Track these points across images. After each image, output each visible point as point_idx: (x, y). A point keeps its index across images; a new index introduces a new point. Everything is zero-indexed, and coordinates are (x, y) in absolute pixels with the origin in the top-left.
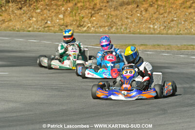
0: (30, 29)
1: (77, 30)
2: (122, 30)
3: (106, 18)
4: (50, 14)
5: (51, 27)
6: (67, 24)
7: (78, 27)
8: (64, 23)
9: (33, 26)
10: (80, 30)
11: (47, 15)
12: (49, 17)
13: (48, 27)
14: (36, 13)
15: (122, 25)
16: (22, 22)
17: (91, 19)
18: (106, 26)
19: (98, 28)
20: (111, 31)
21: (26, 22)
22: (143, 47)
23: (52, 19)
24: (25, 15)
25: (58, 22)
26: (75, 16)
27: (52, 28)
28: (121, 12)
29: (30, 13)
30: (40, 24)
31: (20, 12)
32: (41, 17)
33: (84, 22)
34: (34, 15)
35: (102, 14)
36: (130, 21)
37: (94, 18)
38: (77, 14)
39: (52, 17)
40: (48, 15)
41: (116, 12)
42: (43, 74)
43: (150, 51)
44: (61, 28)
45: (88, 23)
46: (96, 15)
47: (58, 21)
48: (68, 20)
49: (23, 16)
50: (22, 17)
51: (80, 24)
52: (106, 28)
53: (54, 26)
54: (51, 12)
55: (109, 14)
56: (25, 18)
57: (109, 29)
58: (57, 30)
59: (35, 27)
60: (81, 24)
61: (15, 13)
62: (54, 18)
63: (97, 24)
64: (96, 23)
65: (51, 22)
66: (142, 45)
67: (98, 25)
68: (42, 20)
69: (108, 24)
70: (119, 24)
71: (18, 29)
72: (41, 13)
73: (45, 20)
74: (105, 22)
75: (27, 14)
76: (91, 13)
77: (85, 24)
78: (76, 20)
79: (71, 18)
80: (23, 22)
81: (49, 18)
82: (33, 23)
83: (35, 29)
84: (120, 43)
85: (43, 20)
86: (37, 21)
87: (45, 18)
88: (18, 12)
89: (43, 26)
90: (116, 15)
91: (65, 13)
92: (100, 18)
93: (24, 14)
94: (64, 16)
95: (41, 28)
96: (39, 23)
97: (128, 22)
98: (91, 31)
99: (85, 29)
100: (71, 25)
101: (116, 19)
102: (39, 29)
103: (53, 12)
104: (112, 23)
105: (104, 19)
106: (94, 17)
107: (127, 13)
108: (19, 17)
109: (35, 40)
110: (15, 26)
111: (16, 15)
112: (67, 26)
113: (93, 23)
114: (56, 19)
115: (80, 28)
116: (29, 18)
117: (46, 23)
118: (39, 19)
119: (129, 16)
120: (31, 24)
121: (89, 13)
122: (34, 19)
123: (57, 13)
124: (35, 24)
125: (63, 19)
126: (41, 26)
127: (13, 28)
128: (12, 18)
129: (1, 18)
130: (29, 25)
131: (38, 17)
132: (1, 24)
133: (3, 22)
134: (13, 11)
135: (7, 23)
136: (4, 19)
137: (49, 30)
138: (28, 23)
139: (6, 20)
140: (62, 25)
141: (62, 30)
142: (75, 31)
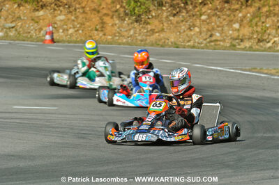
0: (189, 44)
1: (257, 47)
4: (221, 23)
5: (220, 41)
6: (243, 38)
7: (259, 41)
8: (239, 36)
9: (195, 40)
10: (262, 47)
11: (216, 24)
12: (218, 27)
13: (217, 40)
14: (200, 20)
16: (178, 33)
21: (185, 33)
23: (222, 30)
24: (184, 23)
25: (231, 35)
26: (256, 25)
27: (221, 43)
29: (191, 20)
30: (205, 37)
31: (178, 19)
32: (207, 27)
33: (269, 35)
38: (260, 24)
39: (223, 27)
40: (218, 23)
44: (234, 42)
45: (275, 37)
47: (231, 32)
48: (246, 31)
49: (181, 24)
50: (180, 27)
53: (224, 41)
54: (222, 20)
56: (183, 27)
58: (228, 45)
59: (197, 40)
60: (264, 38)
61: (170, 21)
62: (226, 28)
65: (221, 34)
68: (208, 30)
71: (172, 43)
73: (212, 31)
75: (186, 22)
77: (271, 37)
78: (257, 31)
79: (250, 29)
80: (180, 33)
81: (218, 29)
82: (194, 34)
83: (196, 44)
86: (200, 32)
88: (174, 19)
89: (208, 40)
91: (242, 21)
93: (182, 21)
94: (240, 25)
95: (205, 42)
96: (203, 35)
98: (278, 48)
99: (269, 45)
100: (250, 38)
102: (201, 43)
103: (225, 19)
108: (176, 27)
110: (168, 39)
111: (171, 23)
112: (242, 40)
114: (229, 30)
115: (261, 44)
116: (189, 29)
117: (211, 36)
118: (205, 29)
120: (192, 36)
122: (197, 29)
123: (231, 21)
124: (197, 37)
125: (238, 30)
126: (206, 39)
127: (165, 42)
128: (165, 27)
129: (149, 27)
130: (189, 37)
131: (203, 27)
132: (150, 36)
133: (151, 32)
134: (167, 17)
135: (157, 34)
136: (154, 28)
137: (215, 45)
138: (187, 35)
139: (156, 30)
140: (236, 39)
141: (234, 46)
142: (254, 47)
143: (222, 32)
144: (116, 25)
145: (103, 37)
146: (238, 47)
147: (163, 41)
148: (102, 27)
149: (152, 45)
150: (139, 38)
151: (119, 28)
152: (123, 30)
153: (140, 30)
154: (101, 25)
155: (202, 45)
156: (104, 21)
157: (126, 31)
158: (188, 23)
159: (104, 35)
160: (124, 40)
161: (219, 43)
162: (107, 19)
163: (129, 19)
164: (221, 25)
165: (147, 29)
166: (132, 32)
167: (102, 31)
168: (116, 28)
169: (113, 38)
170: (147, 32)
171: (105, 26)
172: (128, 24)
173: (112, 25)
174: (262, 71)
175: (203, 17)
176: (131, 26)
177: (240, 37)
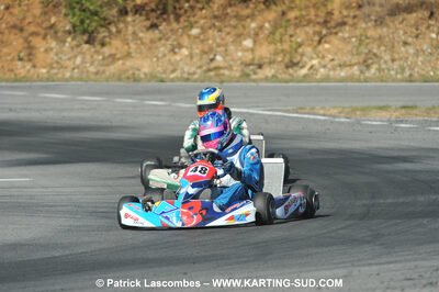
0: (172, 76)
1: (284, 76)
2: (392, 73)
3: (356, 44)
5: (225, 68)
6: (262, 62)
7: (287, 67)
8: (253, 59)
9: (183, 69)
11: (214, 41)
12: (219, 46)
13: (217, 68)
14: (189, 36)
15: (393, 60)
16: (155, 59)
17: (320, 48)
18: (355, 64)
19: (334, 69)
20: (367, 75)
21: (167, 58)
22: (403, 111)
23: (226, 50)
24: (163, 41)
25: (240, 59)
26: (281, 41)
27: (226, 72)
28: (391, 31)
29: (174, 37)
30: (199, 64)
31: (152, 36)
32: (200, 46)
33: (302, 55)
34: (185, 41)
35: (346, 35)
36: (411, 50)
37: (327, 46)
38: (286, 38)
39: (226, 45)
40: (218, 40)
41: (379, 31)
42: (111, 179)
43: (411, 122)
44: (247, 70)
45: (312, 58)
46: (332, 38)
47: (240, 54)
48: (264, 51)
49: (158, 44)
50: (157, 48)
51: (291, 61)
52: (356, 67)
53: (230, 68)
54: (223, 34)
55: (361, 35)
56: (162, 49)
57: (362, 72)
58: (238, 74)
59: (186, 69)
60: (295, 61)
61: (140, 39)
62: (232, 48)
63: (333, 60)
64: (330, 57)
65: (224, 58)
66: (404, 107)
67: (336, 62)
68: (204, 52)
69: (361, 59)
70: (387, 57)
72: (202, 37)
73: (209, 53)
74: (353, 55)
75: (167, 40)
76: (319, 33)
77: (305, 59)
78: (283, 51)
79: (272, 47)
80: (158, 59)
81: (219, 49)
82: (181, 60)
83: (185, 75)
84: (355, 105)
85: (206, 53)
86: (191, 56)
87: (211, 49)
88: (147, 36)
89: (205, 68)
90: (380, 38)
91: (257, 34)
92: (340, 46)
93: (160, 39)
94: (255, 42)
95: (199, 71)
96: (195, 60)
97: (407, 52)
98: (318, 77)
99: (304, 71)
100: (271, 62)
101: (379, 47)
102: (194, 73)
103: (228, 33)
104: (370, 56)
105: (349, 48)
106: (326, 42)
107: (405, 33)
108: (150, 49)
109: (162, 100)
110: (139, 70)
111: (142, 43)
112: (260, 66)
113: (323, 57)
114: (237, 50)
115: (291, 71)
116: (173, 51)
117: (212, 60)
118: (197, 51)
119: (410, 40)
120: (177, 62)
121: (315, 33)
122: (185, 52)
123: (239, 36)
124: (187, 64)
125: (252, 50)
126: (200, 67)
127: (134, 74)
128: (132, 50)
129: (107, 51)
130: (172, 64)
131: (194, 47)
132: (108, 65)
133: (110, 60)
134: (134, 33)
135: (120, 62)
136: (113, 51)
137: (217, 75)
138: (169, 60)
139: (118, 56)
140: (250, 65)
141: (248, 75)
142: (280, 76)
143: (226, 54)
144: (52, 49)
145: (32, 71)
146: (254, 77)
147: (131, 72)
148: (30, 54)
149: (119, 79)
150: (92, 69)
151: (57, 54)
152: (64, 57)
153: (92, 57)
154: (28, 51)
155: (196, 76)
156: (32, 44)
157: (69, 59)
158: (169, 42)
159: (34, 66)
160: (68, 75)
161: (222, 71)
162: (36, 41)
163: (73, 39)
164: (223, 43)
165: (103, 54)
166: (78, 60)
167: (30, 60)
168: (52, 55)
169: (48, 72)
170: (104, 59)
171: (34, 52)
172: (72, 48)
173: (46, 51)
174: (316, 111)
175: (195, 31)
176: (76, 51)
177: (256, 62)
